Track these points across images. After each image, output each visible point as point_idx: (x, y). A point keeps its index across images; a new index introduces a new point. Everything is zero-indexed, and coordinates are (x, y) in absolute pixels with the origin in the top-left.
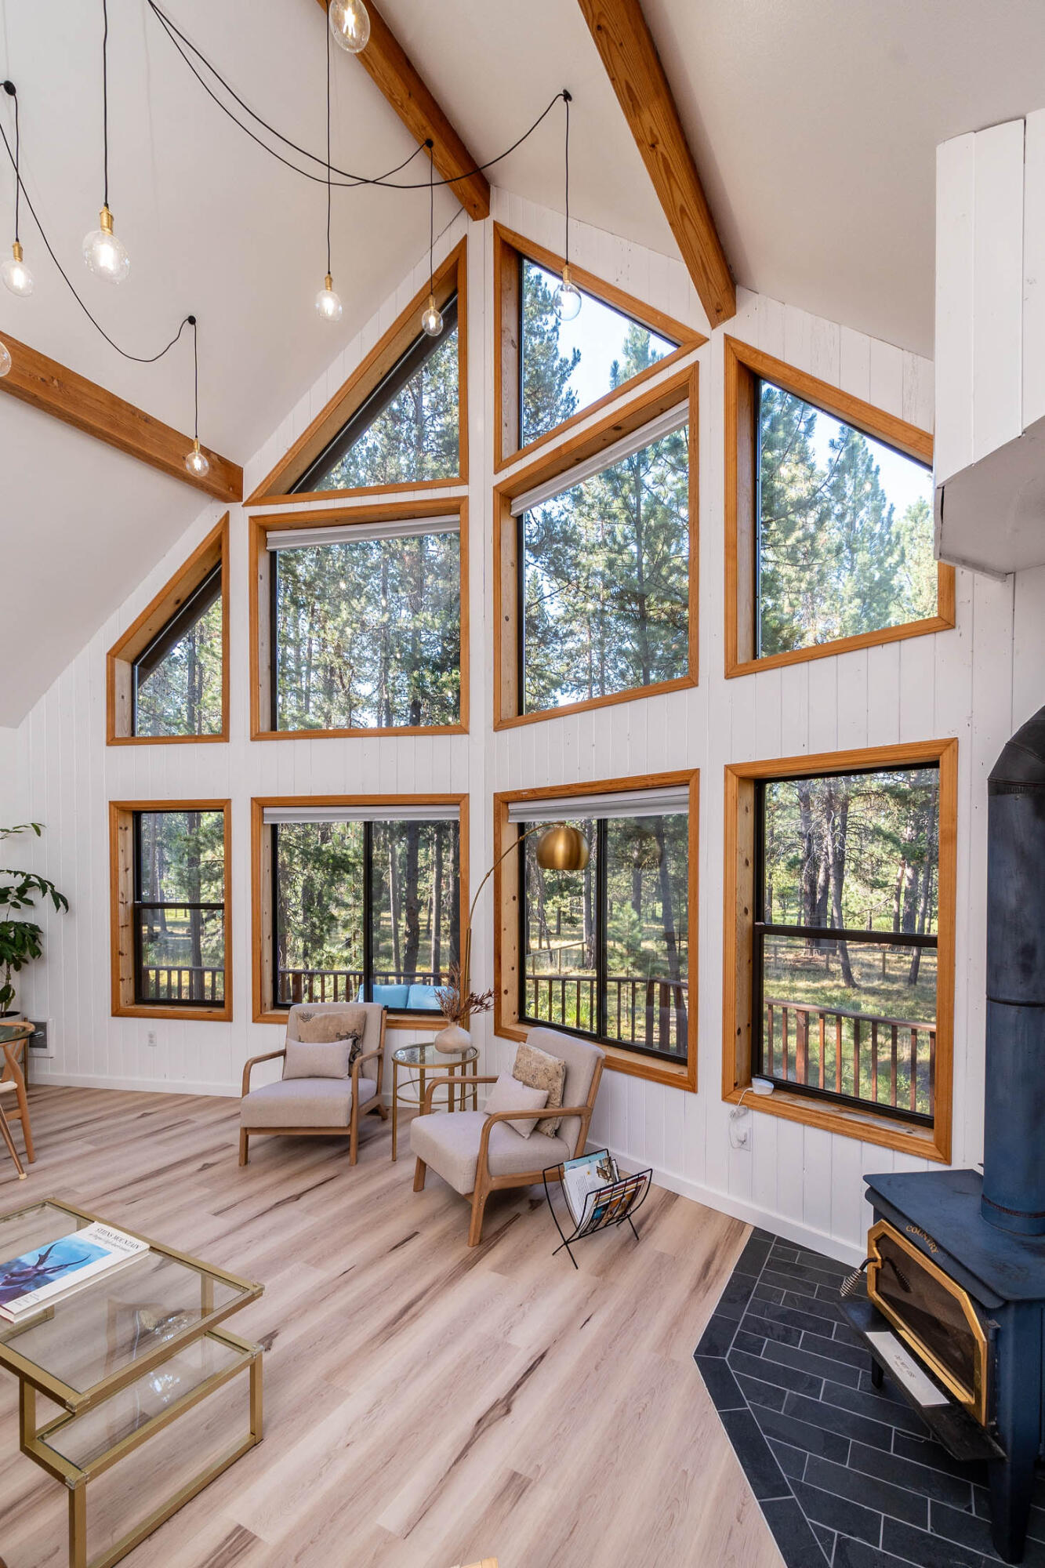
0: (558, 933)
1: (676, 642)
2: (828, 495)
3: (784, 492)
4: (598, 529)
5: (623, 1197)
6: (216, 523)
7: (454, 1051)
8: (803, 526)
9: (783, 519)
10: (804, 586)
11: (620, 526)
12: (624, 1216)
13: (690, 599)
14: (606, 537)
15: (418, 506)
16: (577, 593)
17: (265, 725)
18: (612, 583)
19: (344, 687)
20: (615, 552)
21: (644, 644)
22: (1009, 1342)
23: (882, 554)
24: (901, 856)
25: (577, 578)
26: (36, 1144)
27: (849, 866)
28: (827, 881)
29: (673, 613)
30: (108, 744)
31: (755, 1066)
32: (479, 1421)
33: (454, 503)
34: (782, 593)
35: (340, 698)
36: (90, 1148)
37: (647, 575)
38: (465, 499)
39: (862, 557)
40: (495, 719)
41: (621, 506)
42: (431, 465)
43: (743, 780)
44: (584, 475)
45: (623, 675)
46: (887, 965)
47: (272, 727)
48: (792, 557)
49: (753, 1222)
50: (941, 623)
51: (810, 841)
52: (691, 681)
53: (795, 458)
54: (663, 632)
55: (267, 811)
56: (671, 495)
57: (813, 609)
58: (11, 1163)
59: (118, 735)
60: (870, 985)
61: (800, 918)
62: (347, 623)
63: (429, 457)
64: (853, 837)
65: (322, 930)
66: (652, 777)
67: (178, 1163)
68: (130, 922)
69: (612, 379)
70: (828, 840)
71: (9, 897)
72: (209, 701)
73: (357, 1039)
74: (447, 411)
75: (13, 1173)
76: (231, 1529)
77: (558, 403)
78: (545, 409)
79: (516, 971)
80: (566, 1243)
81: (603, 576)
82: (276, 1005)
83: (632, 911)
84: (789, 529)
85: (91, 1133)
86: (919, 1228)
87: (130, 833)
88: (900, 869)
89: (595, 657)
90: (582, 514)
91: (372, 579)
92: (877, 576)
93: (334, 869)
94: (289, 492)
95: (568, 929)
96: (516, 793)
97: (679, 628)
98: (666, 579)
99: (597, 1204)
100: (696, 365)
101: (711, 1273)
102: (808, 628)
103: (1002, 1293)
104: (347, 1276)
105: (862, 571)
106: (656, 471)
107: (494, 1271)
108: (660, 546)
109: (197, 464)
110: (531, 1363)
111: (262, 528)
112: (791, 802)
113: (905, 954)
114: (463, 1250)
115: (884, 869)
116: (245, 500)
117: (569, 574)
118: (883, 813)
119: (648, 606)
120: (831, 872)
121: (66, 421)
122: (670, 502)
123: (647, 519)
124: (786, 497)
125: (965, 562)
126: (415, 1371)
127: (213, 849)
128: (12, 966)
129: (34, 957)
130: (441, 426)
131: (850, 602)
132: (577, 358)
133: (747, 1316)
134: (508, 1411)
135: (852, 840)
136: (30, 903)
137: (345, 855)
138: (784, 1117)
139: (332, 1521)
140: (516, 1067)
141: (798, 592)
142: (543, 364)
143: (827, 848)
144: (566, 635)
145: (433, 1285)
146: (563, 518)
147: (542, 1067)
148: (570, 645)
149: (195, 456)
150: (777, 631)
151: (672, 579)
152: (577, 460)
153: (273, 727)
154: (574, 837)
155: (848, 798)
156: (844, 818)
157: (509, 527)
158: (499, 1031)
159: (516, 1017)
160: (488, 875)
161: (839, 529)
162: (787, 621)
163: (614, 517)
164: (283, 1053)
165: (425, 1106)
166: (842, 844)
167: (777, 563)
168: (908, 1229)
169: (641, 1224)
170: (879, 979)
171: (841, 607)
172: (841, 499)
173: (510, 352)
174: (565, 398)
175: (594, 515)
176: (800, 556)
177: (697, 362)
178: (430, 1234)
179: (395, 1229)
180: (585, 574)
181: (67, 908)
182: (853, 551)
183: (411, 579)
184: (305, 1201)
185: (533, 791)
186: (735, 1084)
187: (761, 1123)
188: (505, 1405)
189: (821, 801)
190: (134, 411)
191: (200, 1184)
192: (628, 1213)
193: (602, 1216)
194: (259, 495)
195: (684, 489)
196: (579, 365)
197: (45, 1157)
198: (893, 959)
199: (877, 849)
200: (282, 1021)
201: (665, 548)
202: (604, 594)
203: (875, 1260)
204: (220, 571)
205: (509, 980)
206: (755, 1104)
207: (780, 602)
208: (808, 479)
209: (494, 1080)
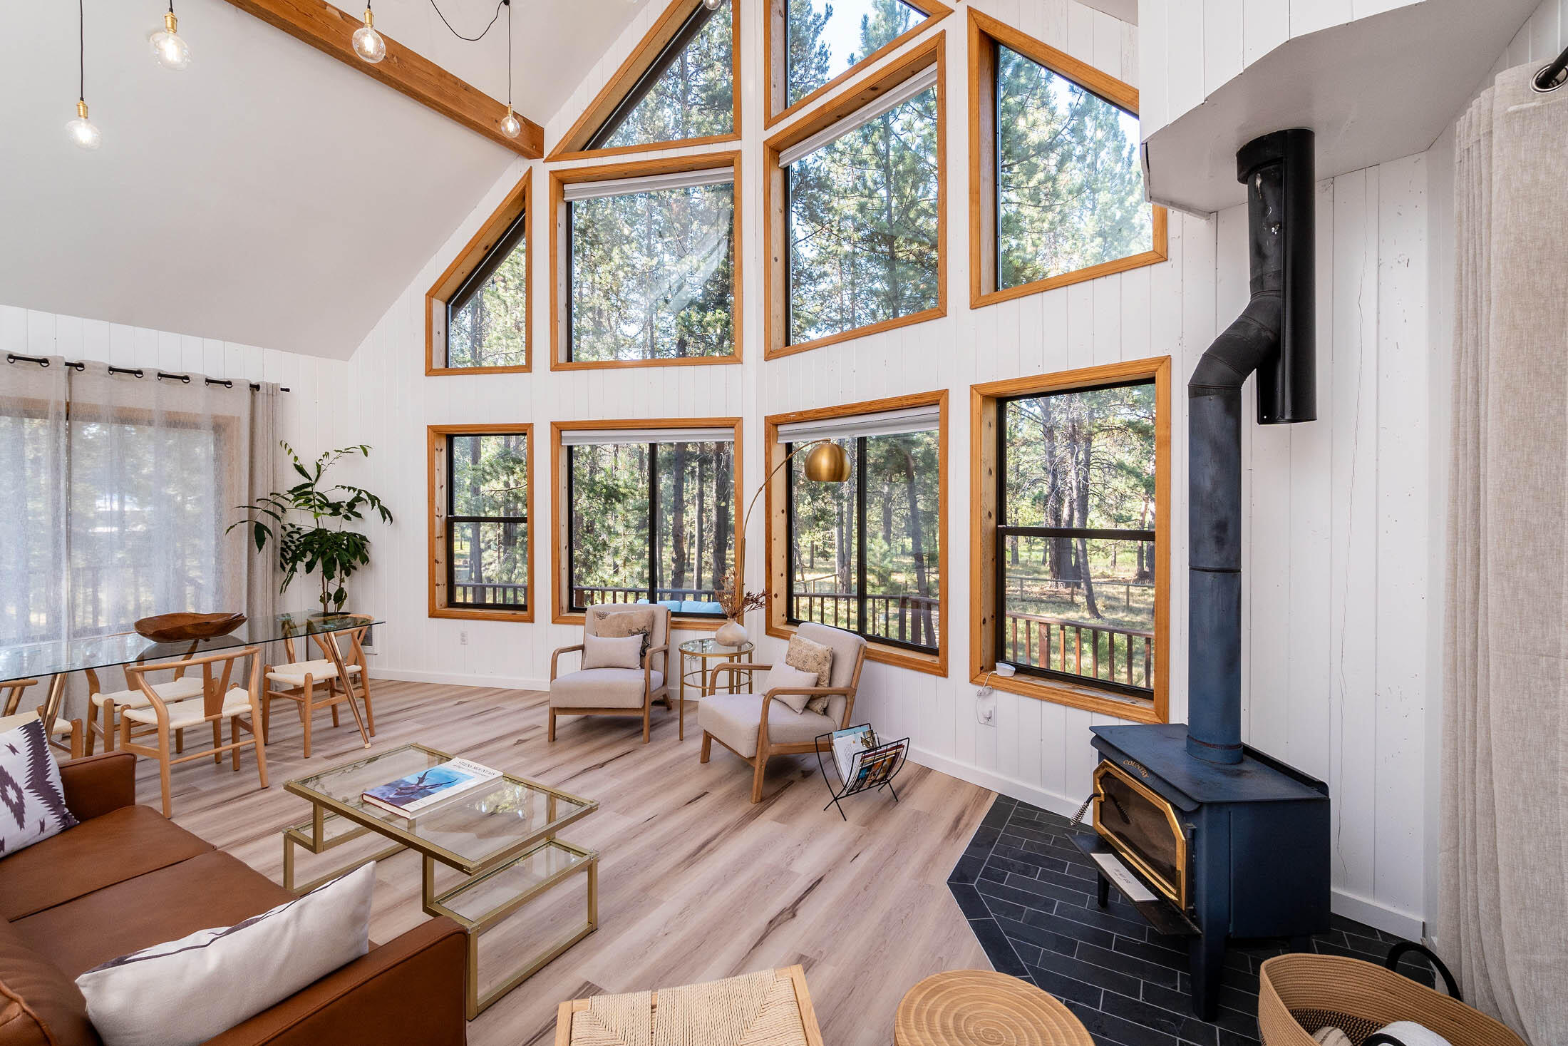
0: (812, 567)
1: (924, 282)
2: (1068, 138)
3: (1027, 135)
4: (848, 173)
5: (885, 761)
6: (520, 177)
7: (733, 644)
8: (1045, 169)
9: (1025, 162)
10: (1046, 226)
11: (871, 171)
12: (885, 780)
13: (938, 242)
14: (857, 181)
15: (698, 159)
16: (830, 236)
17: (562, 358)
18: (864, 226)
19: (611, 327)
20: (866, 197)
21: (894, 284)
22: (1203, 841)
23: (1123, 194)
24: (1144, 490)
25: (830, 221)
26: (376, 722)
27: (1093, 501)
28: (1071, 516)
29: (921, 254)
30: (427, 375)
31: (999, 653)
32: (771, 922)
33: (729, 157)
34: (1026, 234)
35: (608, 338)
36: (419, 726)
37: (896, 218)
38: (739, 152)
39: (1103, 197)
40: (765, 350)
41: (871, 152)
42: (695, 117)
43: (987, 398)
44: (846, 129)
45: (874, 314)
46: (1130, 598)
47: (568, 359)
48: (1035, 198)
49: (997, 789)
50: (1155, 256)
51: (1055, 476)
52: (941, 312)
53: (1037, 102)
54: (911, 273)
55: (564, 434)
56: (919, 141)
57: (1056, 248)
58: (359, 735)
59: (435, 367)
60: (1114, 617)
61: (1045, 553)
62: (619, 267)
63: (695, 109)
64: (1097, 472)
65: (595, 556)
66: (907, 398)
67: (494, 739)
68: (444, 534)
69: (863, 31)
70: (1072, 474)
71: (341, 510)
72: (495, 341)
73: (647, 635)
74: (711, 66)
75: (361, 743)
76: (580, 984)
77: (812, 56)
78: (799, 61)
79: (785, 577)
80: (836, 799)
81: (854, 219)
82: (571, 609)
83: (883, 542)
84: (1031, 171)
85: (417, 715)
86: (1134, 760)
87: (444, 454)
88: (1144, 503)
89: (846, 297)
90: (834, 161)
91: (638, 226)
92: (1118, 215)
93: (608, 497)
94: (583, 149)
95: (821, 563)
96: (785, 415)
97: (926, 268)
98: (914, 221)
99: (862, 764)
100: (943, 34)
101: (961, 826)
102: (1051, 267)
103: (1197, 798)
104: (651, 822)
105: (1104, 211)
106: (904, 118)
107: (775, 820)
108: (909, 190)
109: (511, 127)
110: (811, 884)
111: (560, 181)
112: (1036, 438)
113: (1149, 587)
114: (748, 805)
115: (1128, 504)
116: (545, 157)
117: (822, 219)
118: (1127, 449)
119: (898, 247)
120: (1075, 506)
121: (402, 92)
122: (917, 147)
123: (896, 165)
124: (1028, 140)
125: (1172, 204)
126: (715, 887)
127: (498, 478)
128: (343, 572)
129: (363, 563)
130: (704, 80)
131: (1092, 241)
132: (829, 14)
133: (992, 857)
134: (794, 916)
135: (1095, 475)
136: (358, 515)
137: (617, 485)
138: (1024, 694)
139: (659, 981)
140: (789, 655)
141: (1040, 232)
142: (798, 20)
143: (1070, 483)
144: (820, 276)
145: (724, 830)
146: (817, 165)
147: (812, 653)
148: (823, 286)
149: (508, 119)
150: (1019, 270)
151: (920, 221)
152: (838, 117)
153: (570, 359)
154: (838, 452)
155: (1091, 434)
156: (1088, 453)
157: (777, 177)
158: (770, 630)
159: (785, 619)
160: (761, 489)
161: (1080, 170)
162: (1030, 260)
163: (863, 162)
164: (582, 648)
165: (709, 689)
166: (1086, 479)
167: (1020, 204)
168: (1127, 763)
169: (900, 790)
170: (1123, 611)
171: (1083, 245)
172: (1081, 142)
173: (777, 21)
174: (818, 51)
175: (846, 160)
176: (1042, 196)
177: (944, 31)
178: (718, 793)
179: (689, 789)
180: (837, 218)
181: (391, 520)
182: (1094, 191)
183: (678, 225)
184: (609, 768)
185: (801, 413)
186: (982, 668)
187: (1005, 702)
188: (791, 911)
189: (1063, 436)
190: (456, 82)
191: (518, 755)
192: (888, 778)
193: (867, 776)
194: (559, 151)
195: (931, 135)
196: (831, 19)
197: (382, 732)
198: (1137, 592)
199: (1121, 484)
200: (581, 622)
201: (913, 192)
202: (856, 236)
203: (1099, 795)
204: (524, 218)
205: (779, 585)
206: (1000, 685)
207: (1023, 242)
208: (1048, 123)
209: (769, 668)
